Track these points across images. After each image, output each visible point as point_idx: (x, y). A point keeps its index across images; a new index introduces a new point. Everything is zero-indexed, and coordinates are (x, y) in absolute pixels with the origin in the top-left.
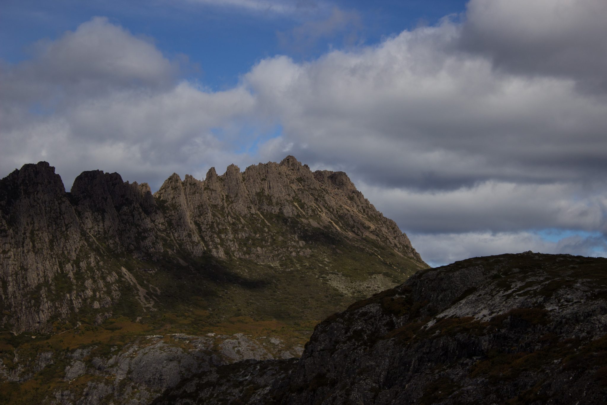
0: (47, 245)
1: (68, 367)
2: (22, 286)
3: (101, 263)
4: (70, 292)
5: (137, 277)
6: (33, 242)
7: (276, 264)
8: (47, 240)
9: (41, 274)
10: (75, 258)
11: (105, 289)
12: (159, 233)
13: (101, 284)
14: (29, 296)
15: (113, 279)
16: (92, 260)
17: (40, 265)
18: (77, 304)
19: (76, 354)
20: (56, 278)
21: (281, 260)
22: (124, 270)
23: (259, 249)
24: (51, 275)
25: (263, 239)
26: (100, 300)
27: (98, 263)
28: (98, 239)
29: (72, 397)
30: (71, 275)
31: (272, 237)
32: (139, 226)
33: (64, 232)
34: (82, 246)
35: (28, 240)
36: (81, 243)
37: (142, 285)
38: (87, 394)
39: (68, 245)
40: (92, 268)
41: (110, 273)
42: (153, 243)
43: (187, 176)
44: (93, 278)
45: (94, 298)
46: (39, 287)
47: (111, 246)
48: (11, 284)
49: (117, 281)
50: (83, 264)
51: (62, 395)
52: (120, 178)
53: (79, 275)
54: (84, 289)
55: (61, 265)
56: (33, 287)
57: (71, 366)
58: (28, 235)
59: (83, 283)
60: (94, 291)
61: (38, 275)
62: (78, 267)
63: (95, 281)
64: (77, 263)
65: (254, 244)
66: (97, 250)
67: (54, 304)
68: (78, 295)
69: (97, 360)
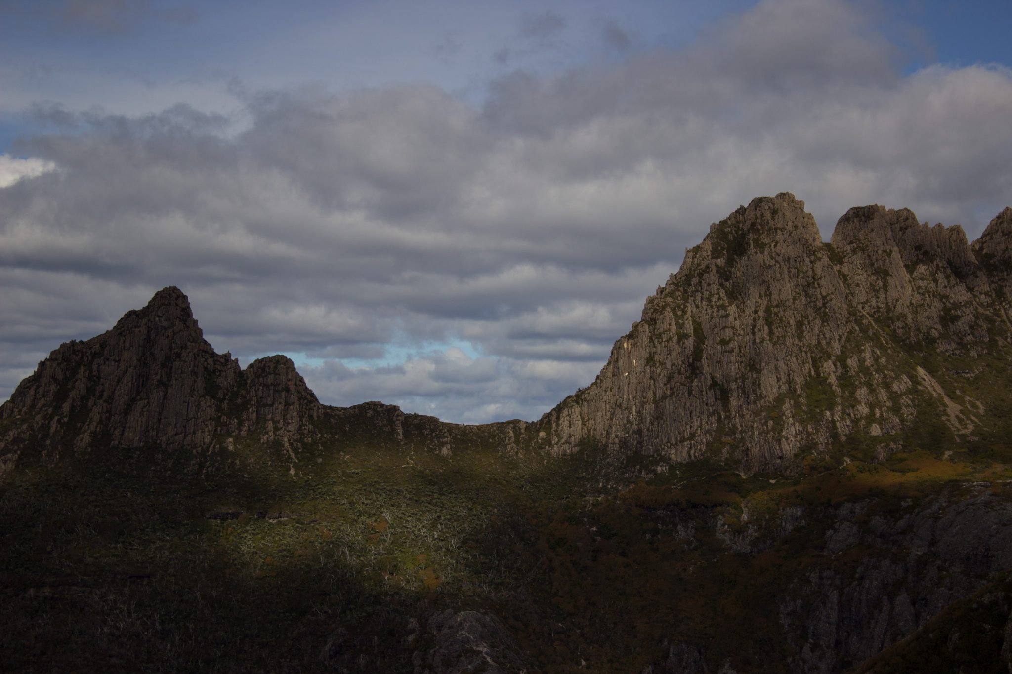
0: (792, 330)
1: (830, 533)
2: (752, 397)
3: (883, 361)
4: (831, 408)
5: (943, 383)
6: (770, 324)
8: (792, 322)
9: (784, 378)
10: (838, 352)
11: (889, 404)
12: (981, 310)
13: (883, 394)
14: (764, 414)
15: (903, 387)
16: (867, 355)
17: (781, 364)
18: (843, 427)
19: (843, 511)
20: (807, 385)
22: (921, 371)
24: (799, 380)
26: (881, 421)
27: (877, 360)
28: (877, 321)
29: (837, 582)
30: (832, 379)
32: (947, 297)
33: (820, 308)
34: (851, 332)
35: (762, 322)
36: (849, 327)
37: (953, 397)
38: (862, 578)
39: (826, 330)
40: (868, 369)
41: (897, 377)
42: (971, 327)
44: (869, 385)
45: (871, 418)
46: (780, 400)
47: (900, 332)
48: (735, 394)
49: (910, 391)
50: (852, 362)
51: (821, 578)
52: (914, 218)
53: (845, 380)
54: (854, 403)
55: (816, 363)
56: (771, 399)
57: (835, 531)
58: (761, 313)
59: (853, 393)
60: (871, 407)
61: (778, 379)
62: (845, 366)
63: (872, 390)
64: (842, 360)
66: (875, 339)
67: (805, 428)
68: (844, 412)
69: (878, 522)
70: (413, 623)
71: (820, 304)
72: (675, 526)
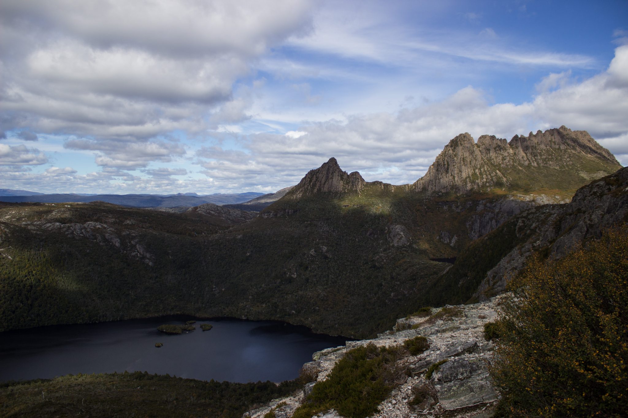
0: (469, 163)
1: (478, 207)
2: (460, 178)
3: (489, 169)
4: (478, 180)
5: (503, 174)
6: (464, 162)
7: (558, 168)
8: (469, 161)
9: (467, 173)
10: (479, 167)
11: (491, 179)
12: (511, 157)
13: (489, 177)
14: (463, 181)
15: (494, 175)
16: (486, 168)
17: (466, 170)
18: (480, 184)
19: (481, 202)
20: (472, 175)
21: (559, 166)
22: (498, 171)
23: (551, 162)
24: (470, 174)
25: (552, 158)
26: (489, 182)
27: (488, 169)
28: (488, 160)
29: (479, 218)
30: (478, 173)
31: (556, 157)
32: (503, 155)
34: (482, 163)
35: (462, 161)
36: (481, 162)
37: (505, 177)
38: (485, 217)
39: (476, 163)
40: (486, 171)
41: (492, 173)
42: (509, 161)
43: (521, 135)
44: (486, 174)
45: (486, 182)
46: (466, 178)
47: (493, 163)
48: (456, 177)
49: (495, 176)
50: (482, 170)
51: (476, 217)
52: (495, 137)
53: (481, 174)
54: (483, 178)
55: (474, 170)
56: (464, 178)
57: (479, 207)
58: (462, 159)
59: (482, 176)
60: (487, 179)
61: (466, 174)
62: (480, 170)
63: (487, 176)
64: (480, 169)
65: (548, 160)
66: (487, 164)
67: (472, 184)
68: (480, 181)
69: (488, 204)
70: (386, 228)
71: (475, 157)
72: (443, 206)
